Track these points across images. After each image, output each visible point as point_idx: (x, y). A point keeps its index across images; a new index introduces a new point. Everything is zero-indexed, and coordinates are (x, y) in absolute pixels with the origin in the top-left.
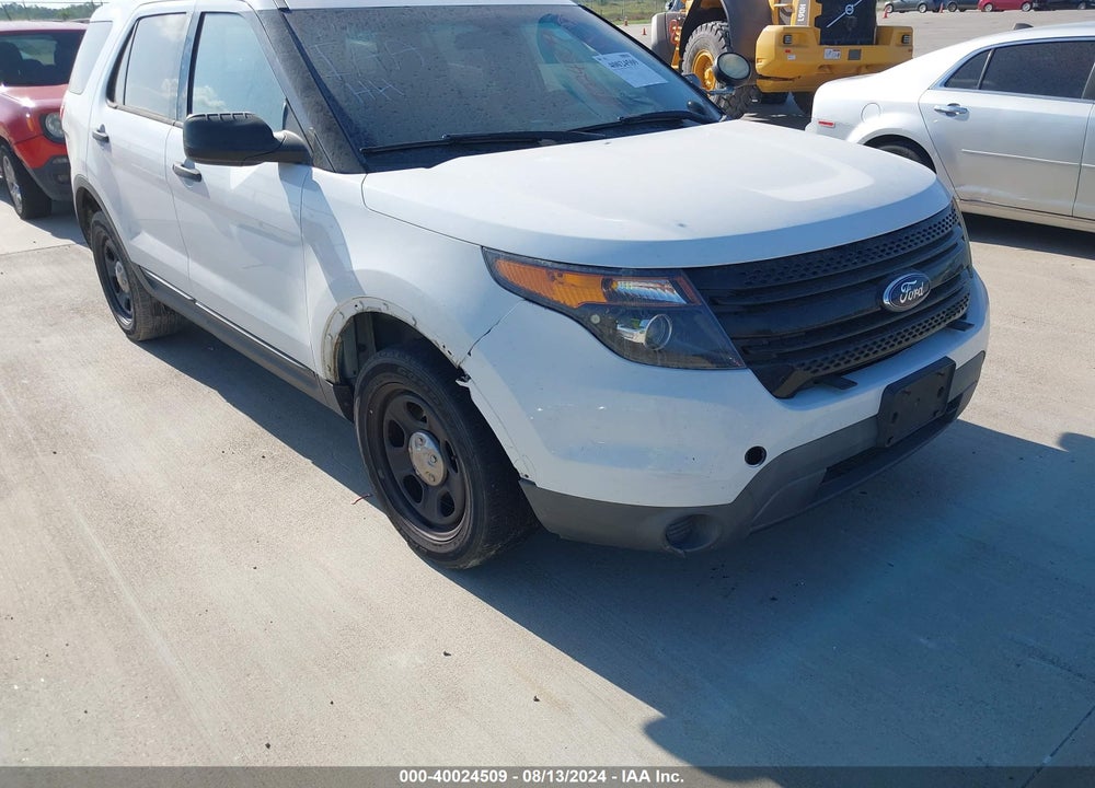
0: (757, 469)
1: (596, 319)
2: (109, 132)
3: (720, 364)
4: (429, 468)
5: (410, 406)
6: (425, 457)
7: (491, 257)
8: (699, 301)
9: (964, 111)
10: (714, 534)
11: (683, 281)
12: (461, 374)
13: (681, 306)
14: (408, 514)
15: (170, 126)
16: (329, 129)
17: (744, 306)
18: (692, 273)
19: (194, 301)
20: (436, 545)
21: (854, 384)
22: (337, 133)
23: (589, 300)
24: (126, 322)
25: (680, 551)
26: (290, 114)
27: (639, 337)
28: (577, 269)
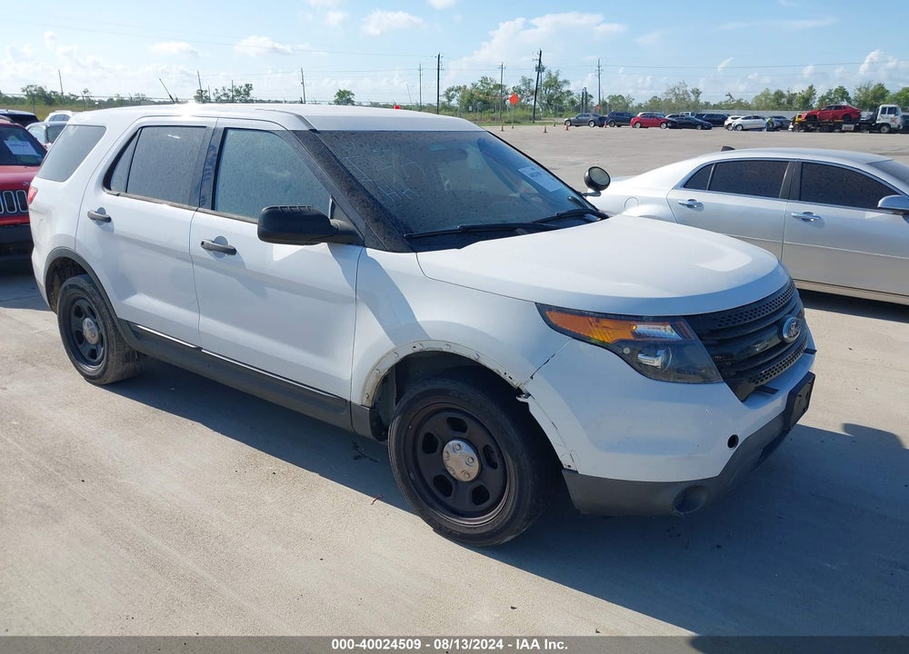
0: (734, 450)
1: (627, 351)
2: (108, 213)
3: (707, 380)
4: (466, 468)
5: (450, 420)
6: (461, 461)
7: (543, 309)
8: (693, 336)
9: (700, 205)
10: (703, 497)
11: (683, 324)
12: (519, 392)
13: (678, 341)
14: (437, 506)
15: (193, 212)
16: (377, 220)
17: (718, 340)
18: (689, 319)
19: (200, 349)
20: (470, 528)
21: (777, 390)
22: (384, 223)
23: (622, 337)
24: (90, 369)
25: (682, 514)
26: (337, 209)
27: (657, 362)
28: (613, 317)
